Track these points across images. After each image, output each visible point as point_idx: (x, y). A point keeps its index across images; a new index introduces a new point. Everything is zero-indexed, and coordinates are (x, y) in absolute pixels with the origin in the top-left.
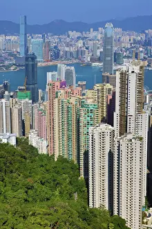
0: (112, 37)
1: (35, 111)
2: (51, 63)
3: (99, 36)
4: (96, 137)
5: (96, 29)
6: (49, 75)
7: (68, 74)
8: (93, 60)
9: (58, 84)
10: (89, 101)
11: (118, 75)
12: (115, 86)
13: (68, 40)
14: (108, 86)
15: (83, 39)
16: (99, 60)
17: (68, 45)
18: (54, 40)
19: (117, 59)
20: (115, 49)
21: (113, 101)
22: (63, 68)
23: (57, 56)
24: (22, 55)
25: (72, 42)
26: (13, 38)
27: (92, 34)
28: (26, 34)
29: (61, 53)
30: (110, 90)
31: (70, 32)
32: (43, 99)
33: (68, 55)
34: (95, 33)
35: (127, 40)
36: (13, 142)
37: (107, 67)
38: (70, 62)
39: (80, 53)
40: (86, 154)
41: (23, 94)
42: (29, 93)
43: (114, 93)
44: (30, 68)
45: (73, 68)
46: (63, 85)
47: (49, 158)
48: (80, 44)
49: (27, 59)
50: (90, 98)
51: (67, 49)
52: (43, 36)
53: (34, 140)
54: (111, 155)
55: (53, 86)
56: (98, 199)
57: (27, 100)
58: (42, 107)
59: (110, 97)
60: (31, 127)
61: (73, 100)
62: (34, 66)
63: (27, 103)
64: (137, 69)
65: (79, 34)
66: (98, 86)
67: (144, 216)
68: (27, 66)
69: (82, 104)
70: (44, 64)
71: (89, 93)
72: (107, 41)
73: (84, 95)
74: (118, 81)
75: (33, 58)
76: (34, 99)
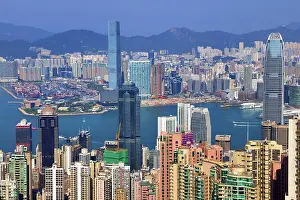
0: (279, 59)
1: (136, 186)
2: (164, 102)
3: (256, 57)
5: (249, 44)
6: (162, 122)
7: (197, 120)
8: (243, 97)
9: (178, 138)
10: (237, 172)
11: (292, 126)
12: (286, 146)
13: (197, 62)
14: (274, 145)
15: (224, 60)
16: (256, 97)
17: (197, 70)
18: (170, 62)
20: (286, 79)
21: (283, 174)
22: (188, 110)
23: (176, 89)
24: (113, 87)
25: (205, 65)
26: (94, 58)
27: (243, 52)
28: (119, 53)
29: (184, 84)
30: (276, 152)
31: (200, 49)
32: (150, 164)
33: (198, 87)
34: (248, 51)
37: (272, 111)
38: (199, 100)
39: (218, 86)
41: (114, 154)
42: (124, 152)
43: (285, 161)
44: (128, 109)
45: (206, 111)
46: (187, 140)
48: (220, 68)
49: (121, 93)
50: (239, 166)
51: (195, 77)
52: (151, 56)
55: (168, 140)
57: (121, 164)
58: (148, 179)
59: (278, 166)
61: (206, 169)
62: (134, 106)
63: (122, 171)
65: (217, 52)
66: (253, 145)
68: (121, 105)
69: (223, 177)
70: (152, 103)
71: (237, 157)
72: (271, 64)
73: (226, 159)
74: (292, 136)
75: (134, 92)
76: (135, 164)
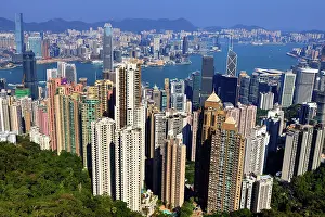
0: (110, 37)
1: (36, 108)
2: (50, 61)
3: (99, 36)
4: (98, 130)
5: (95, 29)
6: (49, 72)
7: (69, 71)
8: (93, 57)
9: (59, 81)
10: (91, 97)
11: (117, 72)
12: (114, 82)
13: (67, 38)
14: (109, 82)
15: (83, 37)
16: (99, 57)
17: (67, 43)
18: (53, 38)
19: (117, 57)
20: (114, 48)
21: (113, 96)
22: (64, 65)
23: (57, 53)
24: (19, 53)
25: (72, 40)
26: (8, 35)
27: (92, 33)
28: (22, 32)
29: (61, 51)
30: (110, 86)
31: (69, 31)
32: (43, 95)
33: (69, 52)
34: (95, 32)
35: (125, 39)
36: (13, 140)
37: (107, 64)
38: (69, 59)
39: (80, 51)
40: (89, 147)
41: (22, 91)
42: (28, 90)
43: (114, 89)
44: (29, 66)
45: (73, 65)
46: (64, 82)
47: (52, 153)
48: (80, 42)
49: (24, 56)
50: (92, 93)
51: (66, 47)
52: (41, 34)
53: (35, 137)
54: (112, 146)
55: (53, 82)
56: (102, 187)
57: (26, 97)
58: (43, 104)
59: (111, 92)
60: (32, 124)
61: (74, 96)
62: (33, 63)
63: (26, 100)
64: (134, 67)
65: (78, 33)
66: (98, 83)
67: (143, 197)
68: (24, 63)
69: (84, 100)
70: (42, 62)
71: (90, 89)
72: (106, 40)
73: (85, 91)
74: (117, 77)
75: (32, 55)
76: (34, 97)
